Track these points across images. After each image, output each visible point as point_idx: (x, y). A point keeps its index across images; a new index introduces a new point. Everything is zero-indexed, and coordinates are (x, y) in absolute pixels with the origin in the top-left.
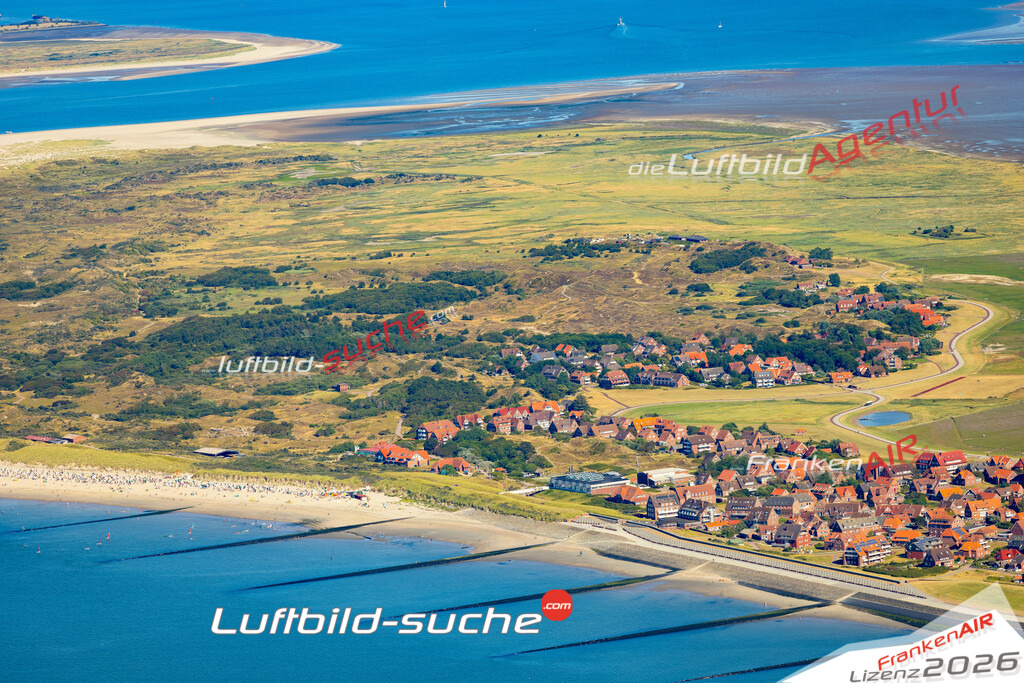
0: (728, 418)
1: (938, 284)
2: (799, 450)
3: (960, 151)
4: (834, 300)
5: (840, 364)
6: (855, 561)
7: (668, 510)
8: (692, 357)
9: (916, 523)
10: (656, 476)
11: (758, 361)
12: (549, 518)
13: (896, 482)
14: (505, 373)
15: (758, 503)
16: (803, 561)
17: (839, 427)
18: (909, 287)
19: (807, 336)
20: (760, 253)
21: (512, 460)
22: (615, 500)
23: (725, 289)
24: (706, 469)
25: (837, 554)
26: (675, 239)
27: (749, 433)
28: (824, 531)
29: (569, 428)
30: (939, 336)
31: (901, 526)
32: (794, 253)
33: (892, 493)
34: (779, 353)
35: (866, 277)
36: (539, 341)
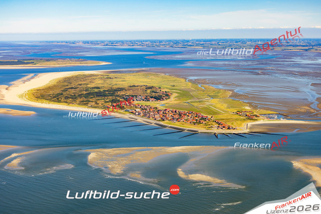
0: (146, 104)
1: (172, 91)
2: (152, 108)
3: (178, 77)
4: (160, 93)
5: (159, 99)
6: (156, 119)
7: (137, 114)
8: (143, 98)
9: (163, 116)
10: (137, 110)
11: (150, 99)
12: (124, 114)
13: (162, 112)
14: (123, 99)
15: (147, 113)
16: (150, 119)
17: (157, 106)
18: (169, 92)
19: (156, 96)
20: (153, 87)
21: (122, 108)
22: (132, 112)
23: (149, 91)
24: (142, 109)
25: (154, 119)
26: (144, 85)
27: (148, 106)
28: (153, 116)
30: (170, 97)
31: (161, 116)
32: (157, 87)
34: (153, 98)
35: (164, 90)
36: (127, 96)
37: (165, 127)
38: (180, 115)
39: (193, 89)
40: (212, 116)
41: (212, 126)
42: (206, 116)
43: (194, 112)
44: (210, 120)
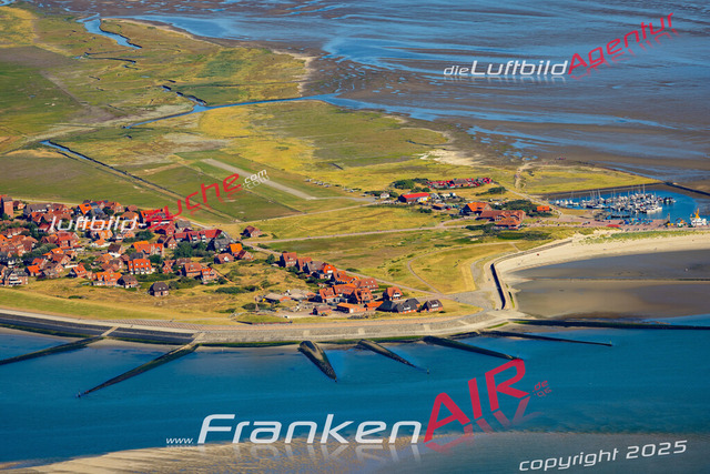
39: (54, 48)
40: (245, 225)
41: (272, 296)
42: (209, 226)
43: (119, 208)
44: (247, 255)
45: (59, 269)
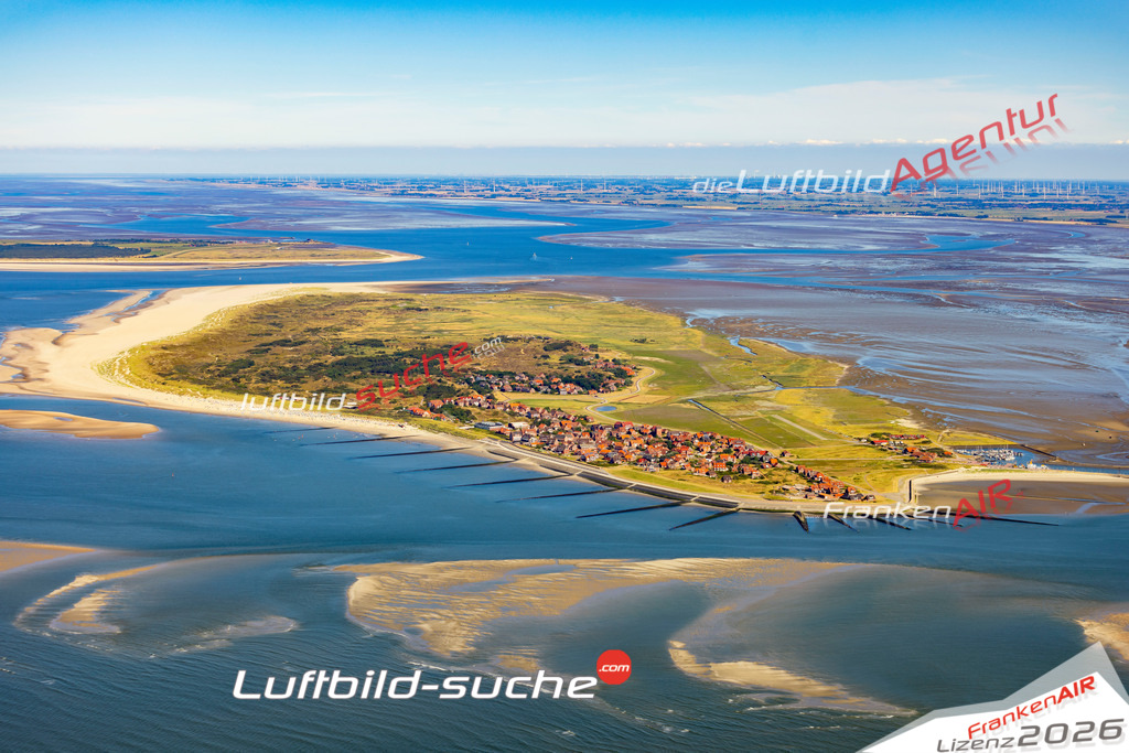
0: (547, 405)
1: (636, 360)
2: (571, 418)
3: (655, 311)
4: (595, 364)
5: (593, 388)
6: (584, 460)
7: (517, 437)
8: (537, 382)
9: (610, 447)
10: (516, 425)
11: (562, 385)
12: (472, 438)
13: (606, 432)
14: (466, 384)
15: (552, 436)
16: (565, 459)
17: (589, 411)
18: (625, 361)
19: (582, 376)
20: (571, 345)
21: (463, 416)
22: (499, 433)
23: (555, 357)
24: (536, 423)
25: (578, 457)
26: (540, 338)
27: (554, 411)
28: (575, 448)
29: (485, 406)
30: (632, 379)
31: (604, 448)
32: (584, 345)
33: (604, 436)
34: (571, 382)
35: (609, 356)
36: (480, 373)
37: (620, 486)
38: (670, 443)
39: (710, 352)
40: (783, 450)
41: (785, 487)
42: (763, 449)
43: (718, 437)
44: (779, 465)
45: (677, 465)
